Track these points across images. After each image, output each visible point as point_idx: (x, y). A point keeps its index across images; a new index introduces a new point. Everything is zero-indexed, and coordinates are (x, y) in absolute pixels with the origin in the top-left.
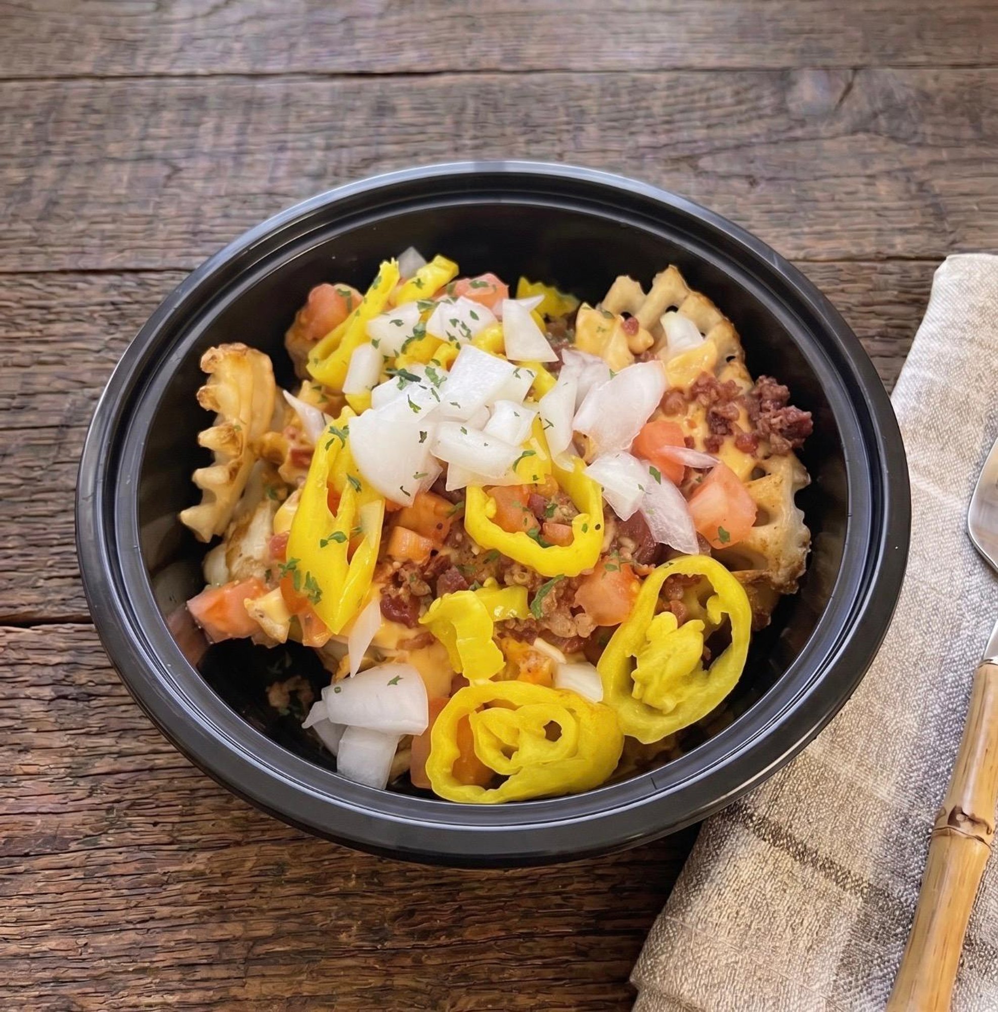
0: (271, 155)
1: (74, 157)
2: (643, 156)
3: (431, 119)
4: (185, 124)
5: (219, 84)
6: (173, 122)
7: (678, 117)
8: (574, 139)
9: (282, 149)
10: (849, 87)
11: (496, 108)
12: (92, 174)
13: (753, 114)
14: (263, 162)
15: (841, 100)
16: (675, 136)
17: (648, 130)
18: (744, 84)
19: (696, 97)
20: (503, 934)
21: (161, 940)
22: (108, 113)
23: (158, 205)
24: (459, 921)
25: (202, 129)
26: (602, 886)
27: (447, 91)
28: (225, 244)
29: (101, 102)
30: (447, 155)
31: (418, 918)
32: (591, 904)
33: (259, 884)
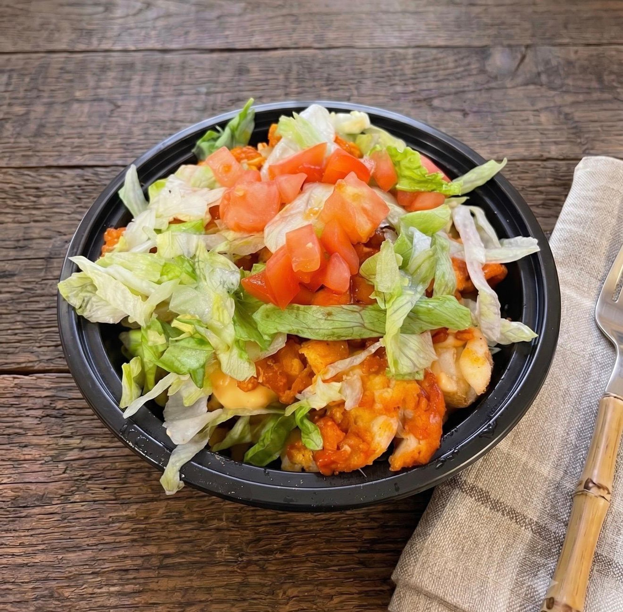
0: (174, 98)
1: (54, 99)
2: (399, 99)
3: (270, 77)
4: (123, 79)
5: (144, 56)
6: (115, 78)
7: (420, 75)
8: (357, 89)
9: (181, 94)
10: (523, 58)
11: (310, 70)
12: (66, 109)
13: (466, 73)
14: (169, 102)
15: (519, 65)
16: (419, 87)
17: (402, 83)
18: (461, 56)
19: (430, 64)
20: (314, 552)
21: (107, 555)
22: (75, 73)
23: (105, 128)
24: (288, 545)
25: (132, 83)
26: (375, 524)
27: (280, 60)
28: (145, 151)
29: (71, 67)
30: (281, 98)
31: (262, 543)
32: (368, 535)
33: (167, 523)
